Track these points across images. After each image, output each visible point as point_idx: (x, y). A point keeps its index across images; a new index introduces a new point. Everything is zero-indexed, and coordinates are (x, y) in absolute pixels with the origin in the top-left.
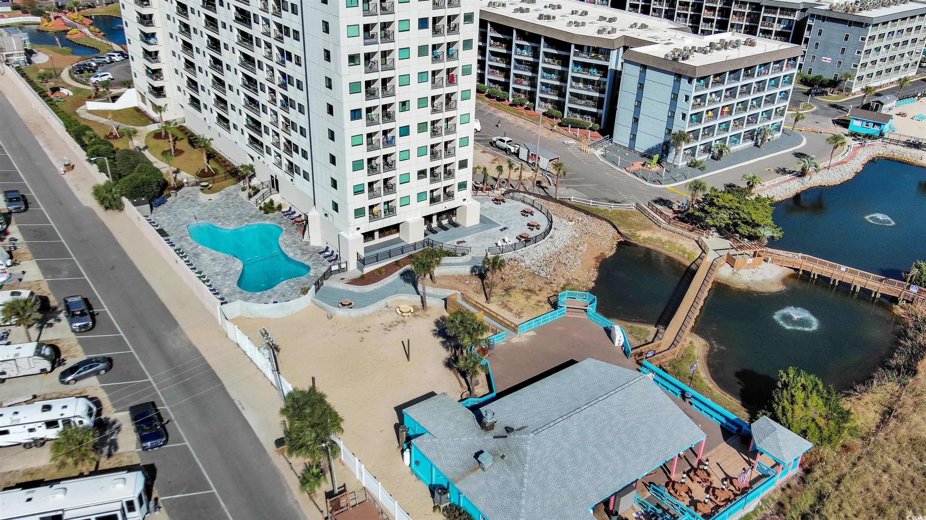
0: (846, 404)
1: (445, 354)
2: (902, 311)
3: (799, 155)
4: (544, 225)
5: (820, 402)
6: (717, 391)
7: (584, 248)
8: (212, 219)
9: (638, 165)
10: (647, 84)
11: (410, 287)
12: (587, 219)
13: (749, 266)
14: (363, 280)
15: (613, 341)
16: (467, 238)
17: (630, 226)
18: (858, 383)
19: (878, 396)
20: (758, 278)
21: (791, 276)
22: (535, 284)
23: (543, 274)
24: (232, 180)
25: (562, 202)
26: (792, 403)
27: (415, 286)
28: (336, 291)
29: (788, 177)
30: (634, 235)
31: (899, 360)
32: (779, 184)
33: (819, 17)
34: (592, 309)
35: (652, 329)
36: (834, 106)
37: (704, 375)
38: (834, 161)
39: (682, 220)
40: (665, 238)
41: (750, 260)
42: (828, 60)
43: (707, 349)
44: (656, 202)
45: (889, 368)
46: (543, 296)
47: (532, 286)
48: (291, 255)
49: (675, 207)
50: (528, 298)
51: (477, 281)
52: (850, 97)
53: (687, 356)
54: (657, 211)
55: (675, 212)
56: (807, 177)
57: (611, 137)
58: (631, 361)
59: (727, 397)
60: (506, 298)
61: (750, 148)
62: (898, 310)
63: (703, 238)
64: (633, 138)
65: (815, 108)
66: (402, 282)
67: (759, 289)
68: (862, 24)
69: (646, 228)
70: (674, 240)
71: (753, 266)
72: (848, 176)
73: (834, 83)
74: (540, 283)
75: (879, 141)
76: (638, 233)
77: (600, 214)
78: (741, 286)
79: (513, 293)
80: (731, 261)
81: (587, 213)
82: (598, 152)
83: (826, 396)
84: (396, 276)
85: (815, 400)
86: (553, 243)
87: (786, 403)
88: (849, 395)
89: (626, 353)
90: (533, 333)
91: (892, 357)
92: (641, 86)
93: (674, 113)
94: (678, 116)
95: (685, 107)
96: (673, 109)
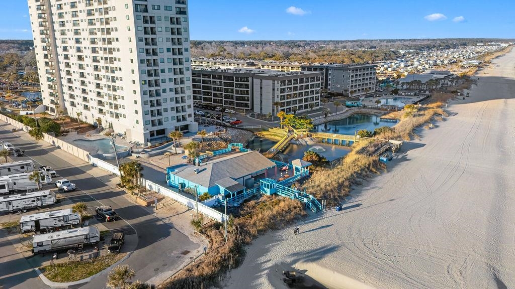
29: (320, 117)
33: (332, 70)
34: (241, 147)
38: (338, 113)
42: (339, 86)
56: (328, 118)
57: (253, 110)
64: (261, 109)
68: (348, 70)
75: (357, 108)
82: (248, 116)
92: (261, 88)
93: (274, 96)
94: (276, 97)
95: (278, 93)
96: (273, 94)
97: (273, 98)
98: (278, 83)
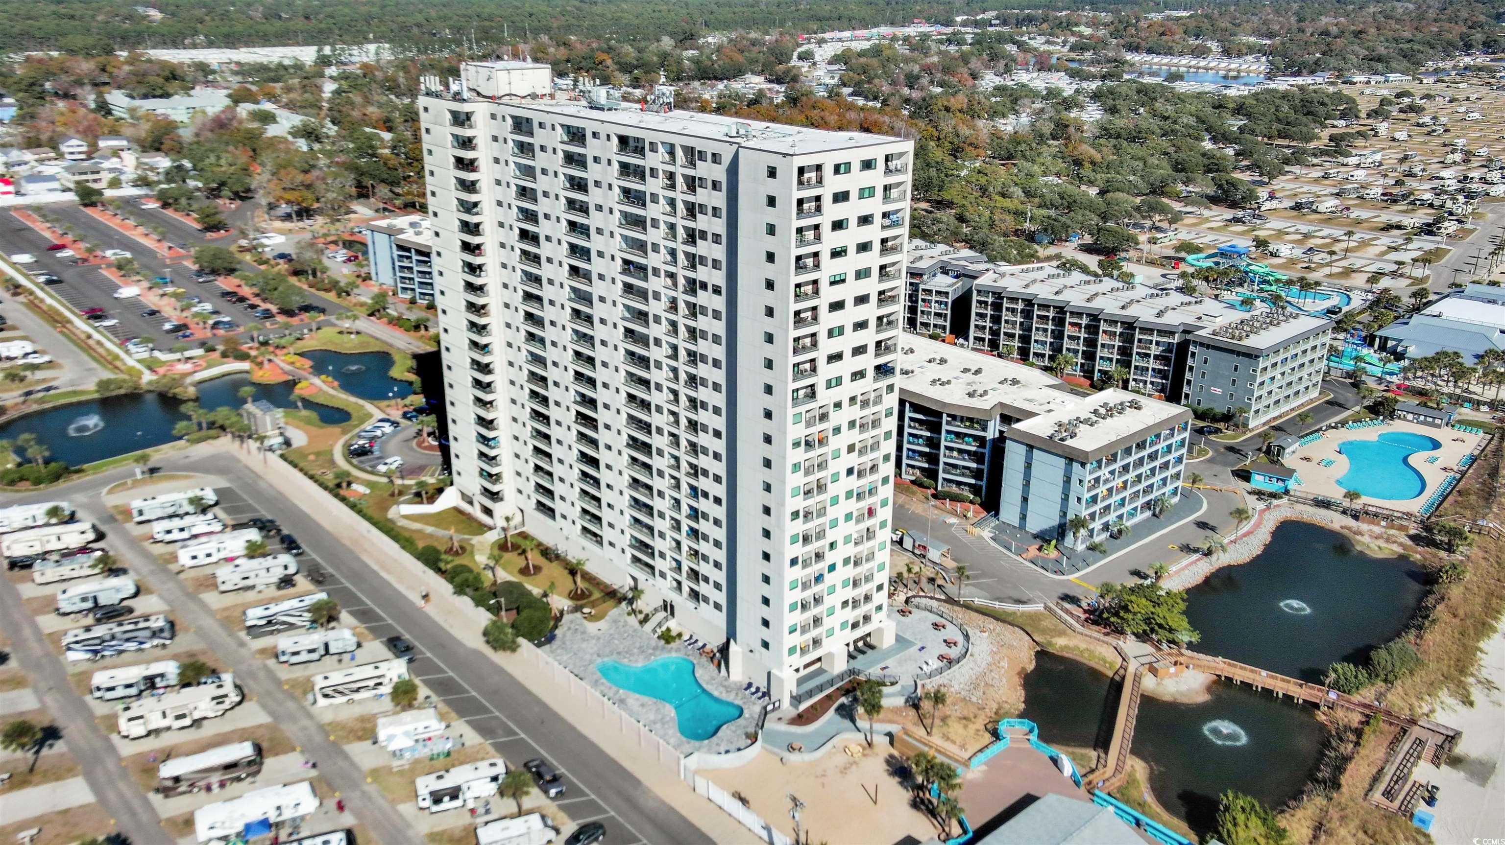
0: (1282, 822)
1: (907, 795)
2: (1324, 717)
3: (1202, 525)
4: (960, 639)
5: (1259, 823)
6: (1165, 816)
7: (1005, 664)
8: (615, 656)
9: (1033, 551)
10: (1034, 463)
11: (847, 723)
12: (999, 627)
13: (1171, 676)
14: (801, 719)
15: (1061, 771)
16: (888, 662)
17: (1044, 632)
18: (1290, 798)
19: (1309, 812)
20: (1184, 688)
21: (1214, 682)
22: (969, 711)
23: (974, 699)
24: (611, 603)
25: (967, 607)
26: (1235, 825)
27: (853, 721)
28: (778, 733)
29: (1195, 557)
30: (1050, 644)
31: (1324, 773)
32: (1186, 566)
33: (1202, 345)
34: (1034, 737)
35: (1093, 754)
36: (1231, 449)
37: (1149, 798)
38: (1240, 533)
39: (1095, 623)
40: (1082, 646)
41: (1172, 670)
42: (1218, 391)
43: (1148, 771)
44: (1062, 599)
45: (1317, 781)
46: (980, 724)
47: (965, 713)
48: (716, 693)
49: (1084, 605)
50: (966, 727)
51: (912, 712)
52: (1249, 435)
53: (1131, 781)
54: (1067, 612)
55: (1085, 611)
56: (1214, 557)
57: (997, 514)
58: (1083, 790)
59: (1176, 821)
60: (945, 729)
61: (1148, 519)
62: (1321, 717)
63: (1121, 643)
64: (1023, 517)
65: (1211, 454)
66: (838, 718)
67: (1185, 700)
68: (1252, 355)
69: (1062, 633)
70: (1092, 647)
71: (1176, 675)
72: (1257, 550)
73: (1227, 418)
74: (973, 709)
75: (1285, 500)
76: (1054, 640)
77: (1010, 619)
78: (1167, 698)
79: (950, 722)
80: (1153, 671)
81: (997, 619)
82: (986, 533)
83: (1263, 815)
84: (831, 712)
85: (1254, 821)
86: (975, 661)
87: (1230, 826)
88: (1283, 811)
89: (1077, 783)
90: (984, 768)
91: (1320, 770)
92: (1028, 466)
93: (1067, 496)
94: (1073, 499)
95: (1079, 492)
96: (1066, 493)
98: (1083, 467)
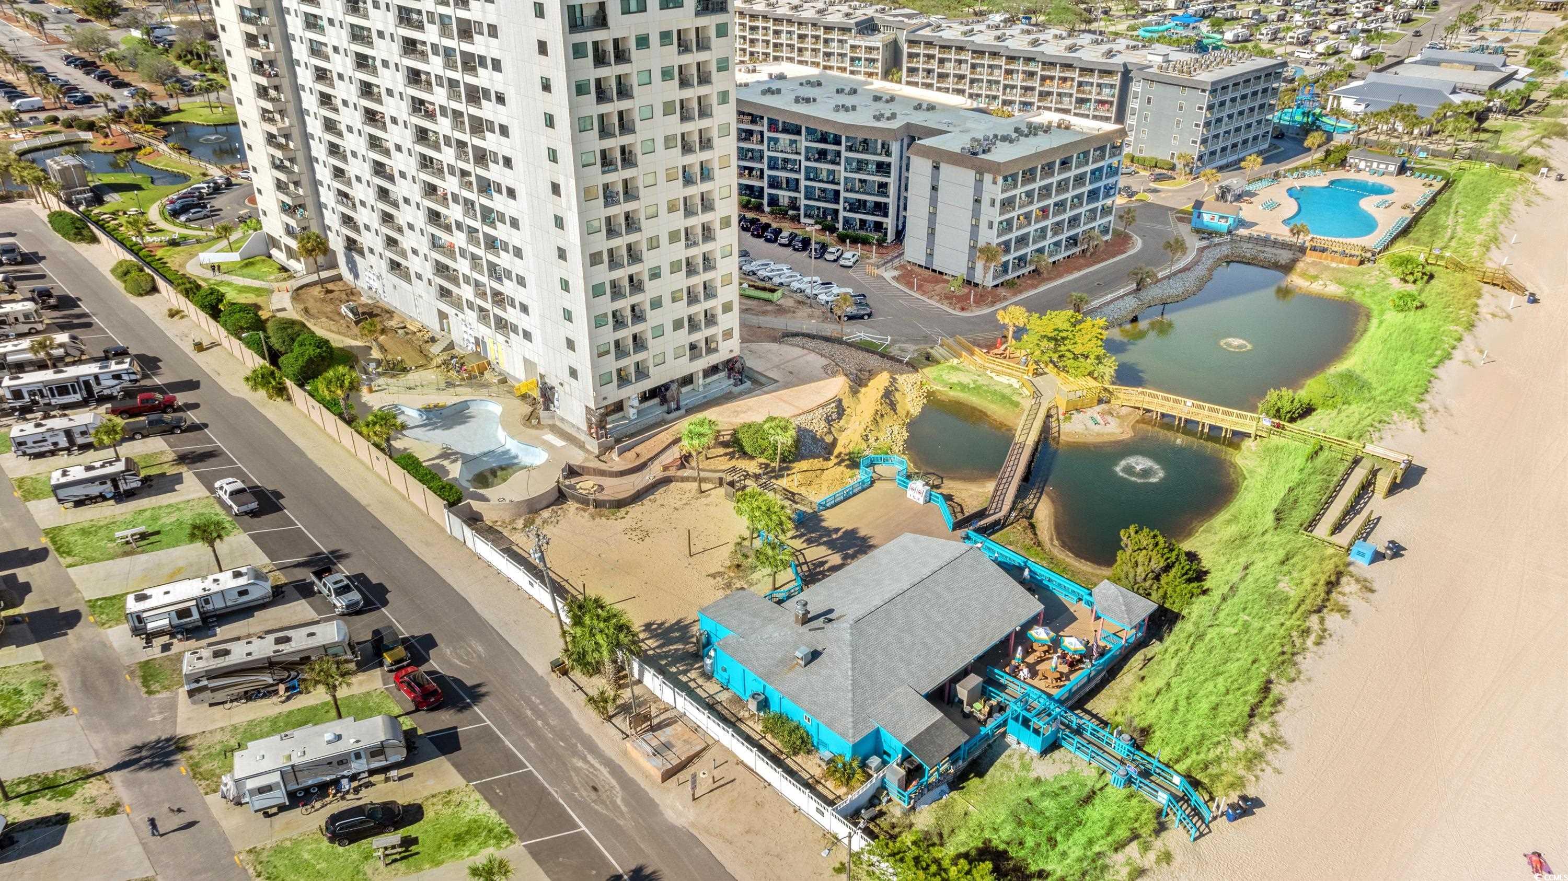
10: (942, 185)
25: (850, 344)
29: (1122, 292)
32: (1112, 301)
38: (1175, 268)
52: (1193, 182)
56: (1145, 291)
57: (901, 254)
64: (930, 253)
68: (1198, 89)
75: (1227, 239)
82: (888, 274)
92: (935, 187)
93: (978, 219)
94: (983, 224)
95: (990, 214)
96: (976, 215)
97: (975, 228)
98: (995, 183)
